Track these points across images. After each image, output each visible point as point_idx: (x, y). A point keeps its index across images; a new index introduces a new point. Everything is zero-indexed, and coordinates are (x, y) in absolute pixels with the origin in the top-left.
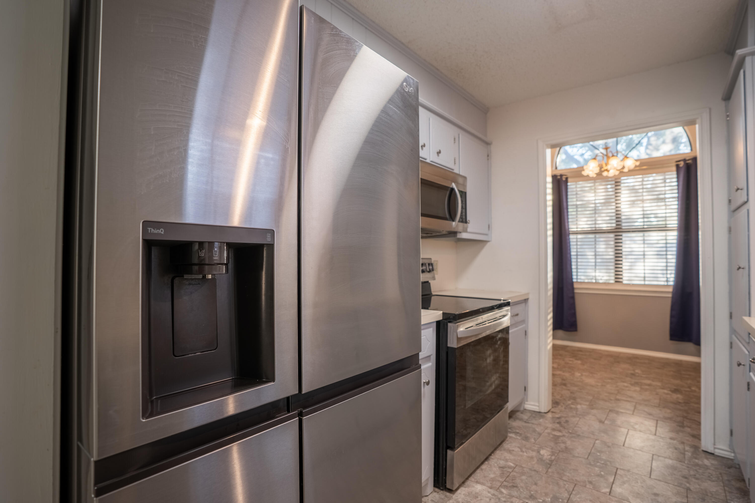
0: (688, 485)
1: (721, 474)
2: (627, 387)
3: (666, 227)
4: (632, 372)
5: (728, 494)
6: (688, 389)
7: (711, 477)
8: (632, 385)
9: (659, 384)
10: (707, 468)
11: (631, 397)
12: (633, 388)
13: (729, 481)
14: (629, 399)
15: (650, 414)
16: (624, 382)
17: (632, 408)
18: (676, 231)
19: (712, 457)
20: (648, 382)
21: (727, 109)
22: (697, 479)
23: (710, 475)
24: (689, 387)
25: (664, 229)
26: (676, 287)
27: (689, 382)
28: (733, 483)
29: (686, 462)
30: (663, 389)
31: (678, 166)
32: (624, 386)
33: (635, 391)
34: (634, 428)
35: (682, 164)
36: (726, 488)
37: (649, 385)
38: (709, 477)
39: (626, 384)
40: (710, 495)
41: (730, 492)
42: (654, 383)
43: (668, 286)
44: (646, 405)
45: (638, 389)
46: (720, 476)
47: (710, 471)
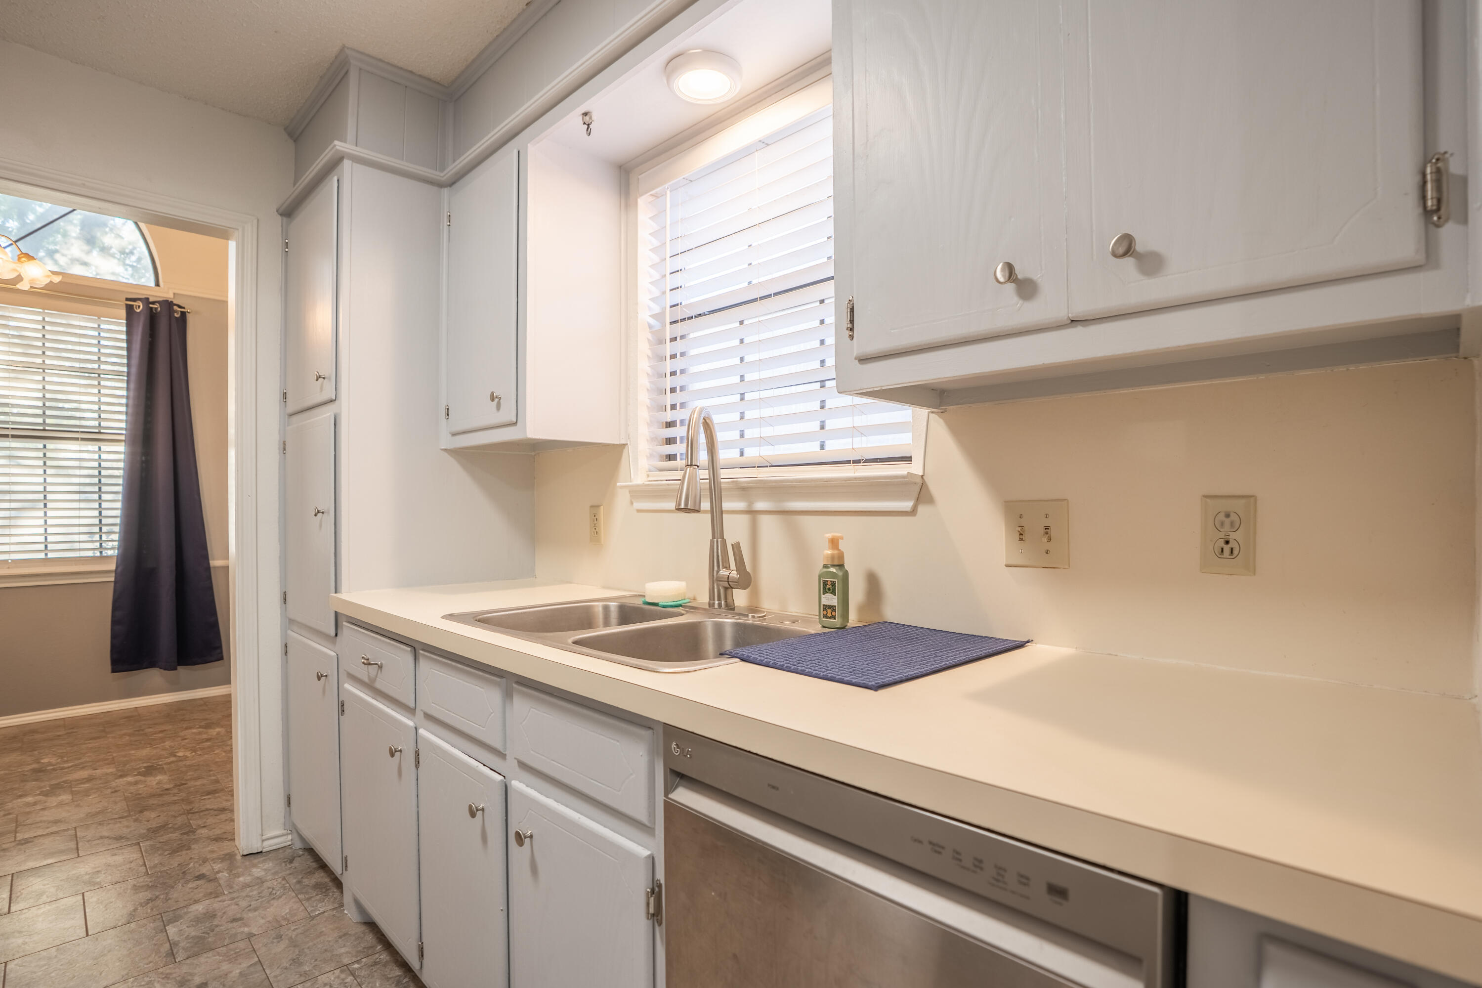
0: (246, 930)
1: (284, 879)
2: (35, 804)
3: (99, 433)
4: (35, 766)
5: (306, 904)
6: (172, 759)
7: (274, 892)
8: (46, 794)
9: (111, 770)
10: (261, 881)
11: (56, 822)
12: (53, 801)
13: (299, 882)
14: (54, 829)
15: (119, 838)
16: (21, 796)
17: (72, 845)
18: (123, 444)
19: (260, 859)
20: (84, 774)
21: (285, 234)
22: (255, 910)
23: (271, 890)
24: (173, 754)
25: (96, 436)
26: (123, 559)
27: (168, 744)
28: (306, 881)
29: (226, 893)
30: (121, 776)
31: (130, 309)
32: (28, 805)
33: (61, 805)
34: (95, 884)
35: (139, 307)
36: (299, 896)
37: (89, 779)
38: (270, 894)
39: (30, 799)
40: (284, 923)
41: (308, 899)
42: (99, 772)
43: (102, 558)
44: (100, 824)
45: (66, 797)
46: (284, 882)
47: (268, 884)
